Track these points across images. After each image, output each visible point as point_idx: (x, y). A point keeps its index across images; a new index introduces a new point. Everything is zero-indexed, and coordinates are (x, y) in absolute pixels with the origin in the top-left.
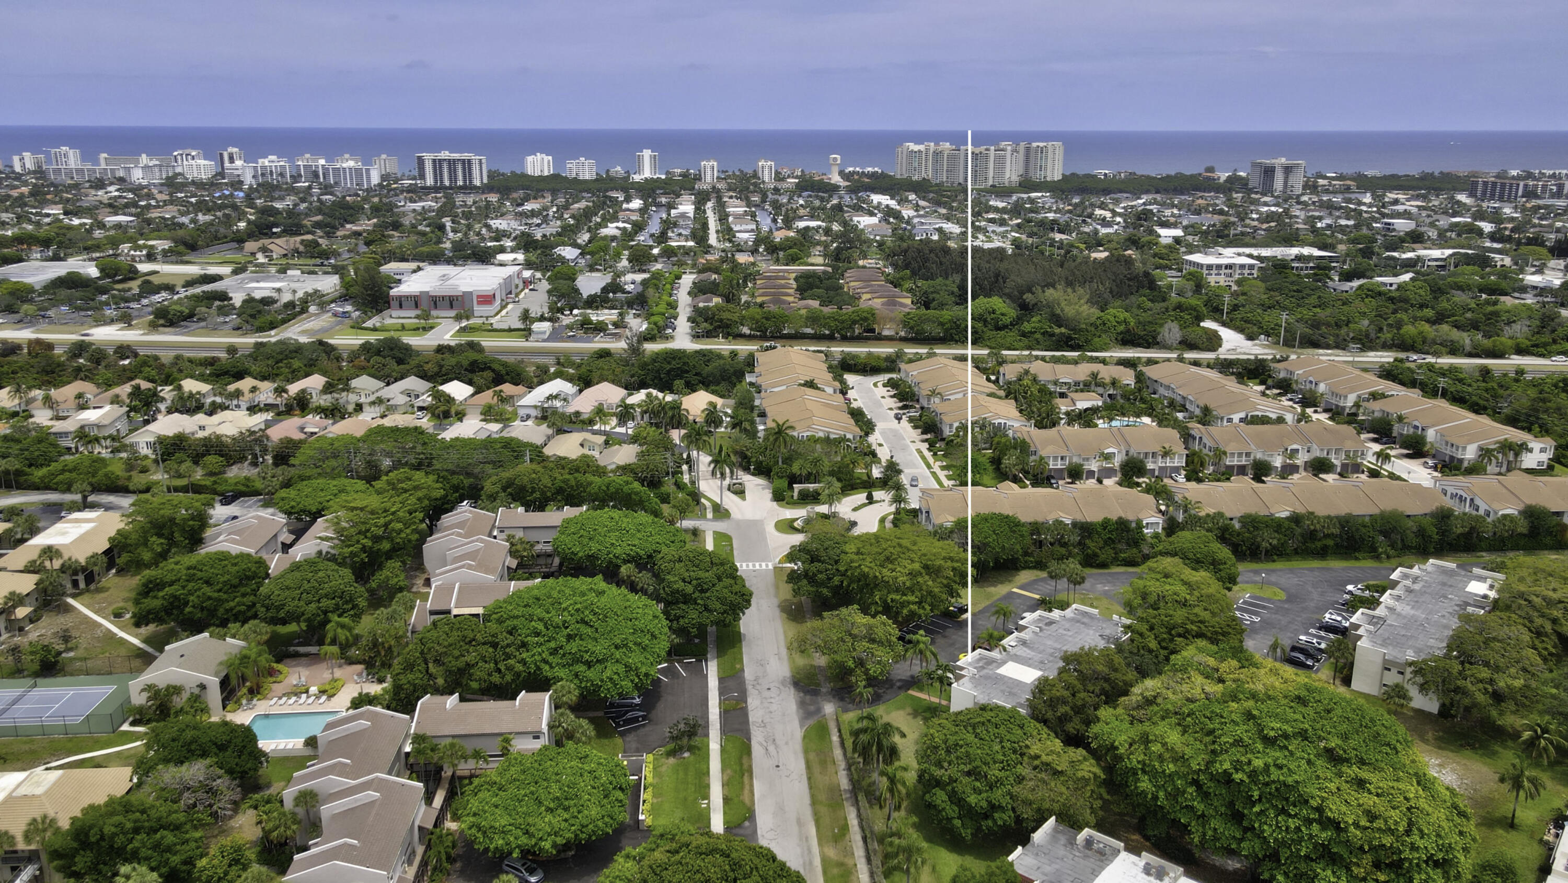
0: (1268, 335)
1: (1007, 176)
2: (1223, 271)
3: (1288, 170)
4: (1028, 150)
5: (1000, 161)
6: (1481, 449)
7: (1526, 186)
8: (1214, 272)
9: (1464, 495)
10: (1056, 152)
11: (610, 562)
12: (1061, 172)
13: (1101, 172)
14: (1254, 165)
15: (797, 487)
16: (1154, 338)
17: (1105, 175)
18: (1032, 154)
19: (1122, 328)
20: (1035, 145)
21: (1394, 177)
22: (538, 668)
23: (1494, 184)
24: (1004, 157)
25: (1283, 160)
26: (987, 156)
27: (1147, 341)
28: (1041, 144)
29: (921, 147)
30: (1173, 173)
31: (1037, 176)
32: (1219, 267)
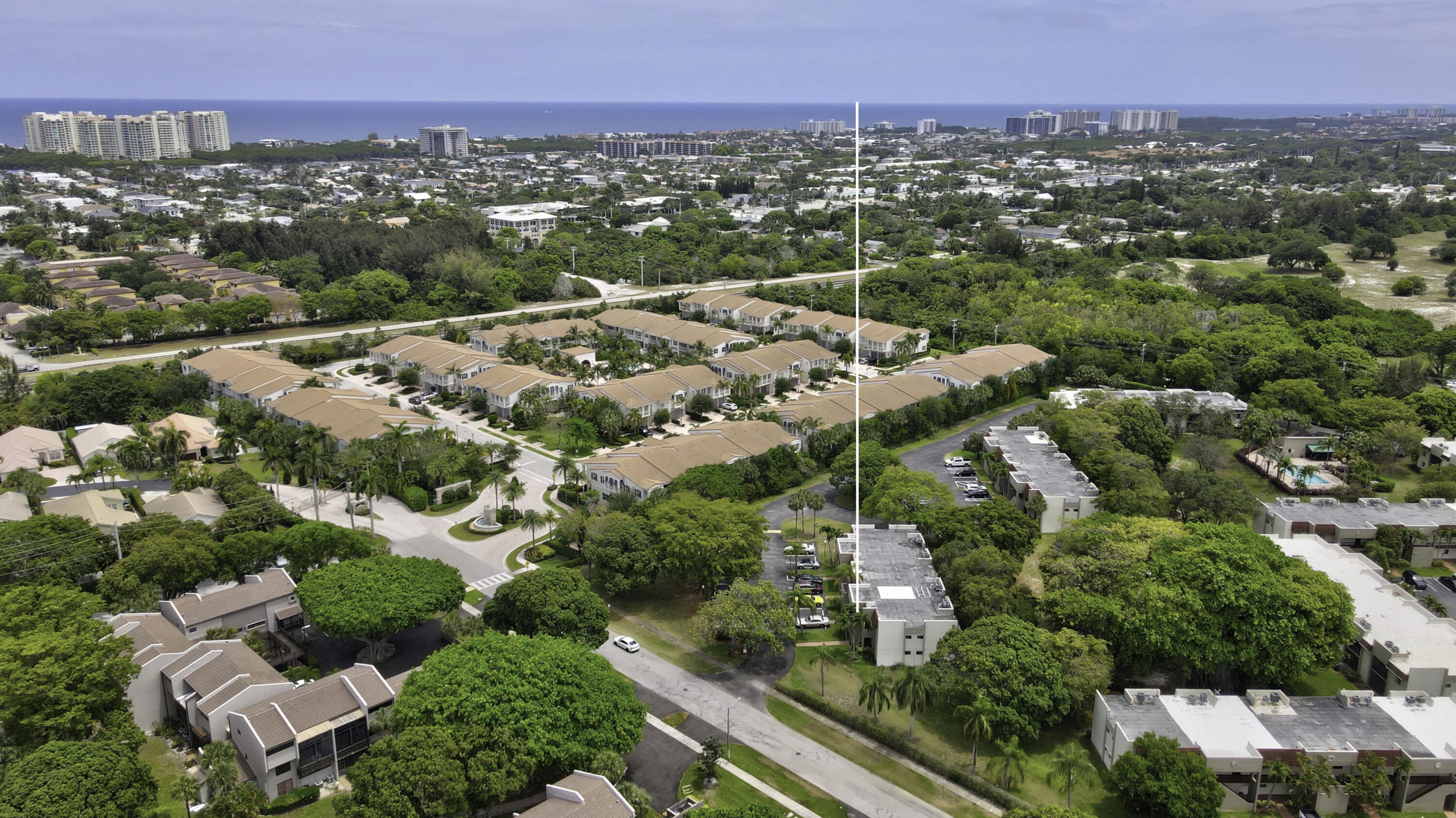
0: (626, 278)
1: (177, 147)
2: (530, 227)
3: (454, 135)
4: (189, 119)
5: (165, 132)
6: (894, 343)
7: (638, 145)
8: (522, 228)
9: (942, 377)
10: (220, 119)
11: (412, 618)
12: (228, 142)
13: (268, 141)
14: (422, 131)
15: (440, 491)
16: (550, 291)
17: (273, 143)
18: (196, 125)
19: (516, 286)
20: (196, 113)
21: (526, 140)
22: (547, 753)
23: (615, 144)
24: (169, 127)
25: (448, 127)
26: (149, 126)
27: (544, 296)
28: (205, 113)
29: (59, 117)
30: (339, 141)
31: (208, 146)
32: (526, 223)
